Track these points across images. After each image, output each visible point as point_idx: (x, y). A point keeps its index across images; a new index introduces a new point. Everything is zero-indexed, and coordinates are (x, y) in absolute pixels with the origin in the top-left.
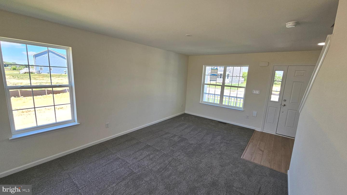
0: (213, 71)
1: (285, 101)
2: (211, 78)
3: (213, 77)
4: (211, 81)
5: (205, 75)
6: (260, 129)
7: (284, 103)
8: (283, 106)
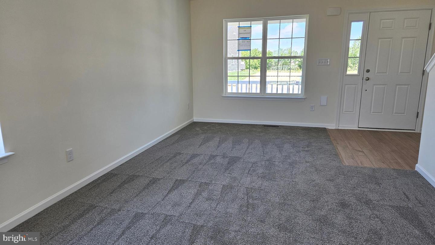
0: (242, 31)
1: (368, 71)
2: (239, 44)
3: (243, 43)
4: (240, 52)
5: (227, 40)
6: (334, 125)
7: (367, 75)
8: (367, 80)
